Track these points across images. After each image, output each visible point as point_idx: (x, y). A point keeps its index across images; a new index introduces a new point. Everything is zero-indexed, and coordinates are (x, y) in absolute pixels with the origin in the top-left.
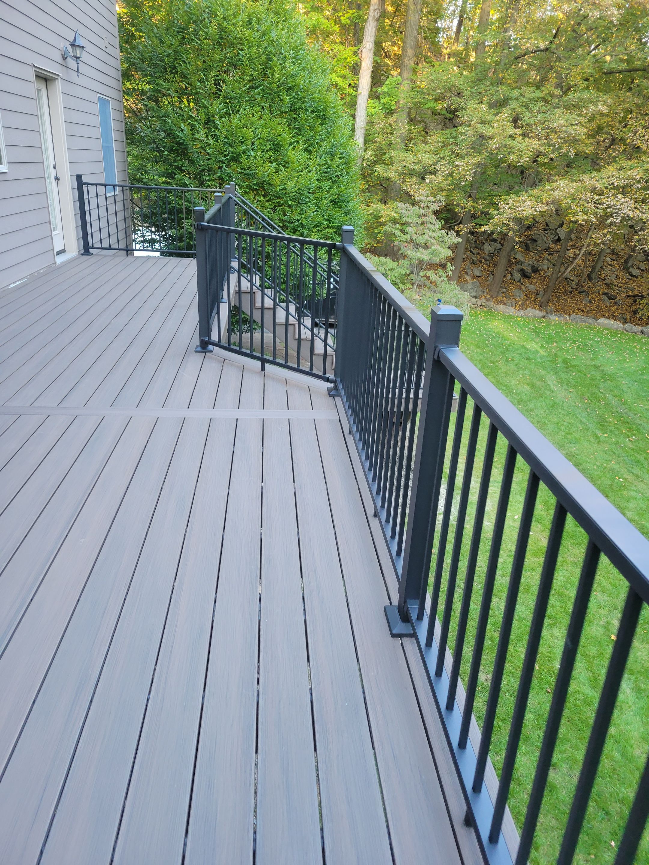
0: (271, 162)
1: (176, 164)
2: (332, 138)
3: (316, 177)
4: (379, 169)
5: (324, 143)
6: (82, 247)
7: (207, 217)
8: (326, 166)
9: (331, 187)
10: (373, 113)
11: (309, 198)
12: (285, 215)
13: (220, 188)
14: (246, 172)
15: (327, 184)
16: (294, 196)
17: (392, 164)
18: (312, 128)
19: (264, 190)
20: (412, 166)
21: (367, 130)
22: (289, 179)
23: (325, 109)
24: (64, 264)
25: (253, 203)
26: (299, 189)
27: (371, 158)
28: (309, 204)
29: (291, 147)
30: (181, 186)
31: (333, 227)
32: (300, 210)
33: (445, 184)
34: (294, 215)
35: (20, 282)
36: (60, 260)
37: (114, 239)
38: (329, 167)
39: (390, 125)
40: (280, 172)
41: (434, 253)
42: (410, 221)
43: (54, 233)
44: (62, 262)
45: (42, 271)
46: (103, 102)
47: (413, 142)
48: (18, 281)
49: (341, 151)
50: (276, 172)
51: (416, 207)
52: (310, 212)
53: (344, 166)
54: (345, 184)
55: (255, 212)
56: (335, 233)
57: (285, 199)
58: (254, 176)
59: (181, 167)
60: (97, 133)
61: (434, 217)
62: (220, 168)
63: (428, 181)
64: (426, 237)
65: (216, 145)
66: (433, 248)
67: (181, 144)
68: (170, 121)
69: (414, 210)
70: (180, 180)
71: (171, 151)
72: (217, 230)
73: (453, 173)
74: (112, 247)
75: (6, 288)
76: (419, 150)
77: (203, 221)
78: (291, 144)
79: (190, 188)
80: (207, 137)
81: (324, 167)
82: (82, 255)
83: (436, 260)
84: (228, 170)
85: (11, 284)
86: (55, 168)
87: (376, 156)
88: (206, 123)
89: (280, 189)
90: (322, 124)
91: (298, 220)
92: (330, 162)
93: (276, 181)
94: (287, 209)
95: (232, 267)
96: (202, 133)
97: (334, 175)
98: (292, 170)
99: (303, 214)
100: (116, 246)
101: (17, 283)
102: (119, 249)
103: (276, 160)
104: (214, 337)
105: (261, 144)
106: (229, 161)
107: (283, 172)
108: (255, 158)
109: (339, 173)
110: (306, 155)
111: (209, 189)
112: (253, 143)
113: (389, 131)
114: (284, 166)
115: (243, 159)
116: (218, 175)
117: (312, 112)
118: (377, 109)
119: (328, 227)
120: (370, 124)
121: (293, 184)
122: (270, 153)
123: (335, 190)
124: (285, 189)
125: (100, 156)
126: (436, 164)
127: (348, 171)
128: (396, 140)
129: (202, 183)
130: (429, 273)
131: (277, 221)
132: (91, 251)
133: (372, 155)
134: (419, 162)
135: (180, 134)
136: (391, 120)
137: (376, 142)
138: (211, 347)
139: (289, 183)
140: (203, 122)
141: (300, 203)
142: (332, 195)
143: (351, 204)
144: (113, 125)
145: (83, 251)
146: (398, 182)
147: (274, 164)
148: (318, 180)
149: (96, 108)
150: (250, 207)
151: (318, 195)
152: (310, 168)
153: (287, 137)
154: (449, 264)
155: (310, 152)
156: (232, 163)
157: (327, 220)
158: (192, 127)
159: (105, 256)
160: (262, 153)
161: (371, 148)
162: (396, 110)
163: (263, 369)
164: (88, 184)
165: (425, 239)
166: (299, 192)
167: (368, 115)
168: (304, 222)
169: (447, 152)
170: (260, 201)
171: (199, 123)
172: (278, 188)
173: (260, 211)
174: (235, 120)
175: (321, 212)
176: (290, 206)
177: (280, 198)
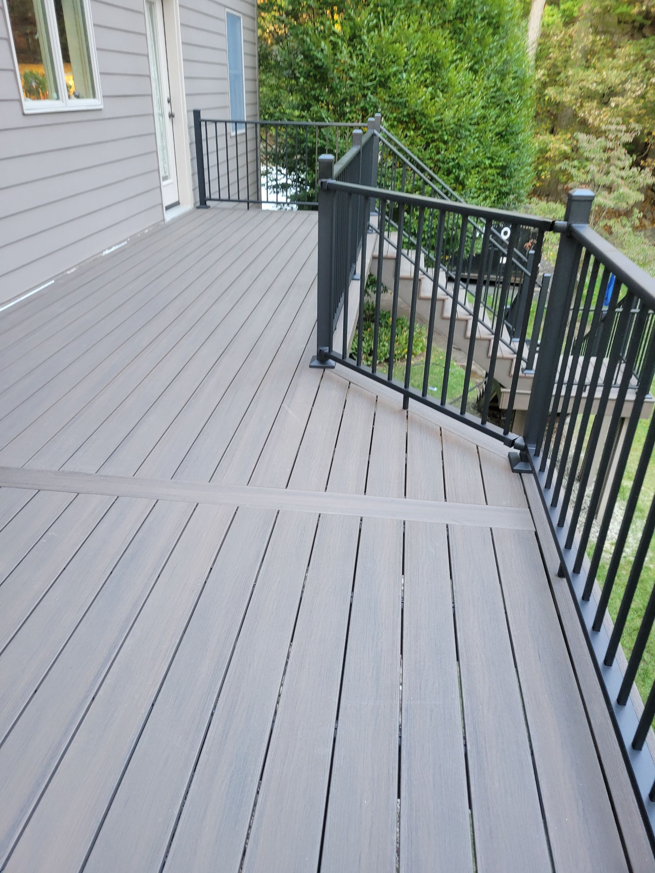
0: (427, 86)
1: (313, 93)
2: (505, 52)
3: (481, 104)
4: (551, 92)
5: (495, 60)
6: (198, 199)
7: (337, 168)
8: (495, 89)
9: (498, 116)
10: (550, 22)
11: (470, 131)
12: (438, 153)
13: (362, 122)
14: (395, 100)
15: (493, 112)
16: (452, 129)
17: (568, 85)
18: (480, 41)
19: (416, 122)
20: (593, 87)
21: (539, 44)
22: (446, 106)
23: (499, 15)
24: (175, 221)
25: (400, 140)
26: (459, 120)
27: (543, 79)
28: (469, 138)
29: (453, 65)
30: (316, 121)
31: (496, 167)
32: (457, 146)
33: (635, 108)
34: (450, 154)
35: (117, 247)
36: (169, 216)
37: (234, 189)
38: (499, 90)
39: (571, 36)
40: (436, 99)
41: (621, 198)
42: (592, 156)
43: (164, 183)
44: (173, 219)
45: (147, 231)
46: (233, 20)
47: (596, 56)
48: (115, 245)
49: (515, 69)
50: (431, 99)
51: (602, 140)
52: (470, 150)
53: (516, 89)
54: (516, 111)
55: (400, 150)
56: (498, 174)
57: (440, 133)
58: (405, 105)
59: (318, 96)
60: (224, 58)
61: (624, 151)
62: (365, 96)
63: (613, 105)
64: (611, 177)
65: (361, 67)
66: (621, 191)
67: (321, 67)
68: (308, 40)
69: (598, 143)
70: (316, 113)
71: (307, 76)
72: (351, 192)
73: (646, 93)
74: (231, 198)
75: (98, 256)
76: (604, 67)
77: (330, 176)
78: (452, 62)
79: (327, 123)
80: (351, 57)
81: (492, 90)
82: (198, 208)
83: (624, 206)
84: (374, 99)
85: (105, 250)
86: (169, 101)
87: (548, 76)
88: (351, 40)
89: (435, 121)
90: (494, 34)
91: (453, 160)
92: (499, 84)
93: (431, 110)
94: (442, 145)
95: (369, 226)
96: (345, 52)
97: (503, 101)
98: (451, 96)
99: (460, 151)
100: (236, 198)
101: (114, 249)
102: (239, 201)
103: (433, 83)
104: (337, 348)
105: (416, 63)
106: (375, 88)
107: (441, 99)
108: (408, 82)
109: (509, 98)
110: (471, 75)
111: (349, 124)
112: (406, 63)
113: (567, 44)
114: (442, 91)
115: (393, 84)
116: (362, 105)
117: (483, 19)
118: (555, 17)
119: (491, 167)
120: (544, 35)
121: (451, 113)
122: (427, 75)
123: (503, 120)
124: (441, 120)
125: (225, 86)
126: (624, 82)
127: (522, 94)
128: (575, 54)
129: (342, 116)
130: (611, 223)
131: (428, 162)
132: (208, 203)
133: (543, 75)
134: (603, 82)
135: (319, 55)
136: (572, 30)
137: (550, 58)
138: (331, 362)
139: (447, 112)
140: (348, 37)
141: (458, 138)
142: (498, 126)
143: (520, 137)
144: (244, 48)
145: (198, 204)
146: (574, 107)
147: (430, 89)
148: (483, 107)
149: (223, 27)
150: (396, 145)
151: (481, 126)
152: (474, 93)
153: (450, 54)
154: (636, 211)
155: (476, 72)
156: (379, 90)
157: (489, 158)
158: (334, 45)
159: (223, 209)
160: (416, 75)
161: (543, 66)
162: (578, 17)
163: (405, 406)
164: (206, 121)
165: (611, 179)
166: (459, 125)
167: (543, 25)
168: (462, 163)
169: (641, 67)
170: (410, 137)
171: (343, 40)
172: (433, 120)
173: (409, 149)
174: (386, 34)
175: (483, 148)
176: (445, 143)
177: (435, 132)
